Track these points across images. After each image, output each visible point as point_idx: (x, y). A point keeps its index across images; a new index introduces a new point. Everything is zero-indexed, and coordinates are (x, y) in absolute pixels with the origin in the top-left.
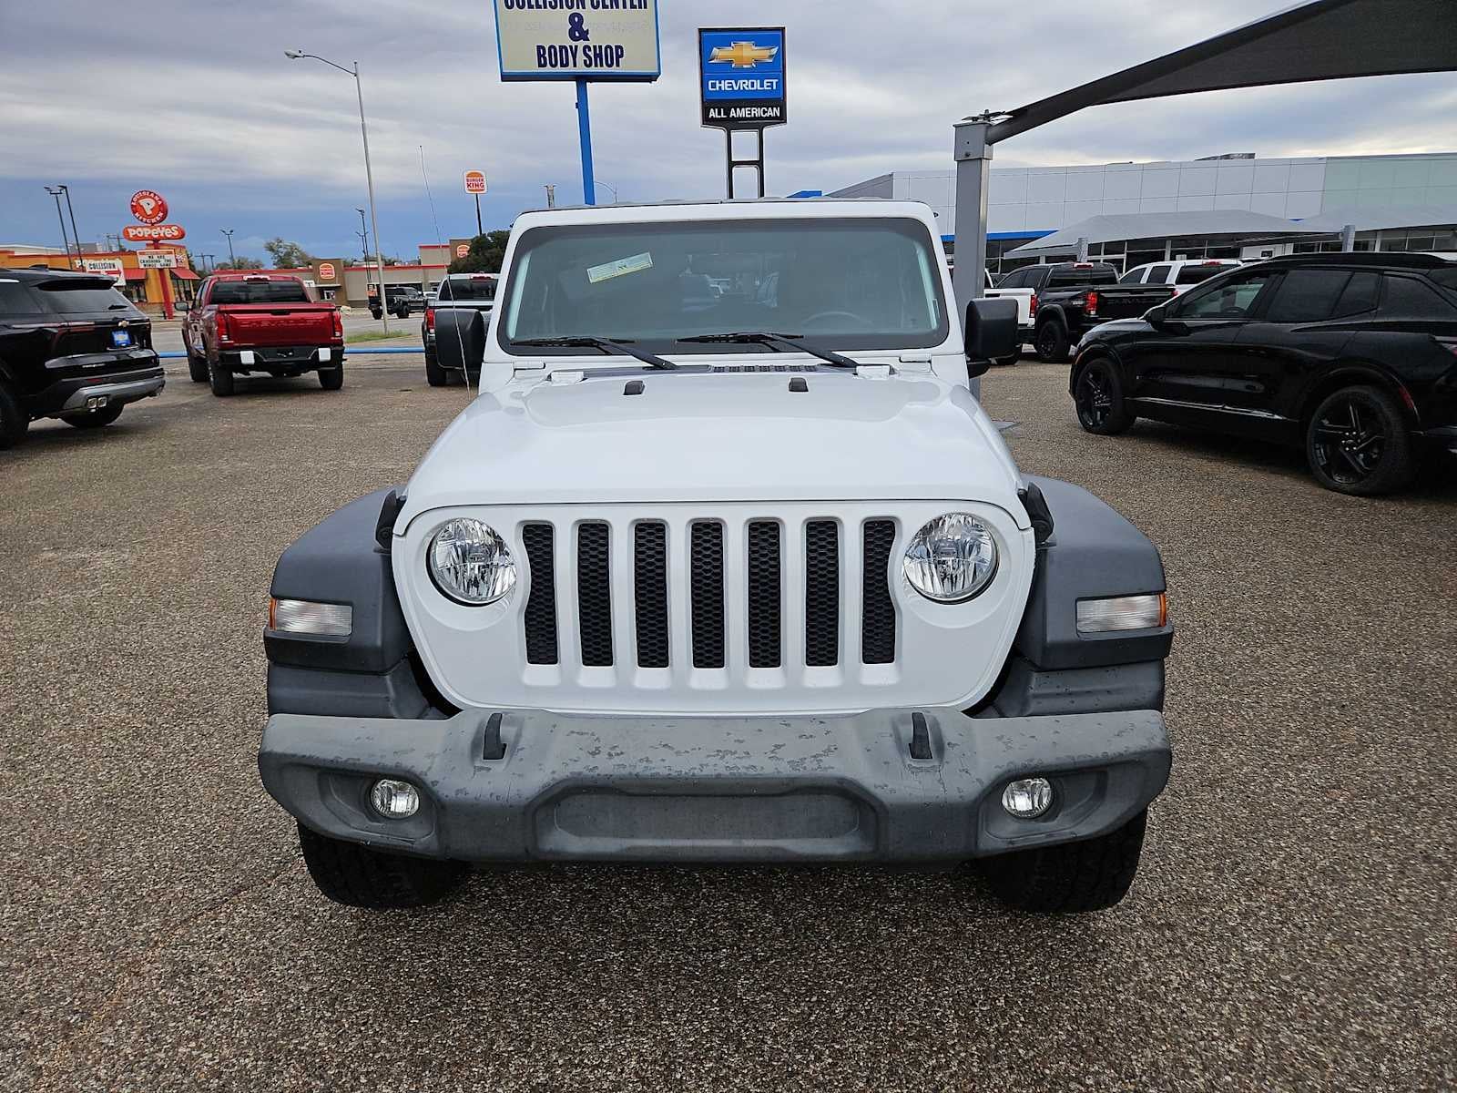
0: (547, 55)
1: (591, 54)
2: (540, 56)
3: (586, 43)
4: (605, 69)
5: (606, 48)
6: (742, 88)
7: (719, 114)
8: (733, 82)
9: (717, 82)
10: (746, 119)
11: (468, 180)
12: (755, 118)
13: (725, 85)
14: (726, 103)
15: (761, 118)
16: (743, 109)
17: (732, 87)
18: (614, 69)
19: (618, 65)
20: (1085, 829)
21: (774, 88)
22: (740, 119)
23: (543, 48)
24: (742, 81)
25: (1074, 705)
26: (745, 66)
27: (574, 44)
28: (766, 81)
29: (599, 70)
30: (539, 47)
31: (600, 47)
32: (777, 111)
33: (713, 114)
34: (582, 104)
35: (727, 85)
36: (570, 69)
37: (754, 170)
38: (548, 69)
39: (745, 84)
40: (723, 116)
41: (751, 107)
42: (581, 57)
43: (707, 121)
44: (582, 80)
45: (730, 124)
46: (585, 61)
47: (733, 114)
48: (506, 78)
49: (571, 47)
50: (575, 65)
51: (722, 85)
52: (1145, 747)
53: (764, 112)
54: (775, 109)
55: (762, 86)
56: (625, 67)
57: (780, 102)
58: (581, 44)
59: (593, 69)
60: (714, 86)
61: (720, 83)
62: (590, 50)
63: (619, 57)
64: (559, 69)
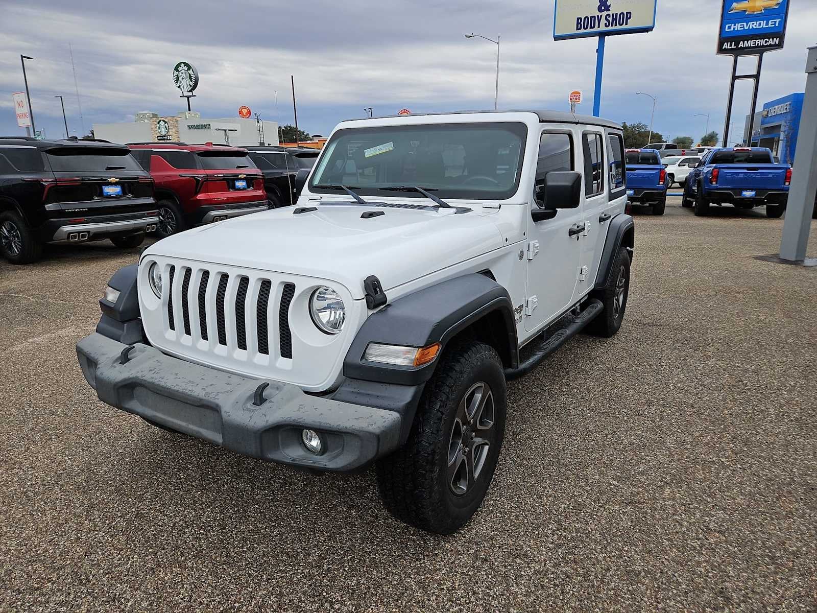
0: (582, 23)
1: (610, 19)
2: (578, 24)
3: (608, 13)
4: (618, 27)
5: (620, 15)
6: (751, 28)
7: (731, 45)
8: (745, 24)
9: (733, 25)
10: (751, 47)
11: (571, 96)
12: (758, 46)
13: (738, 27)
14: (736, 38)
15: (763, 46)
16: (750, 41)
17: (744, 27)
18: (624, 27)
19: (626, 24)
20: (331, 465)
21: (777, 25)
22: (746, 48)
23: (581, 19)
24: (751, 23)
25: (357, 399)
26: (755, 13)
27: (600, 14)
28: (770, 21)
29: (614, 28)
30: (578, 19)
31: (617, 14)
32: (776, 41)
33: (726, 46)
34: (600, 51)
35: (739, 26)
36: (596, 29)
37: (752, 81)
38: (582, 31)
39: (754, 25)
40: (733, 47)
41: (756, 40)
42: (603, 21)
43: (721, 50)
44: (602, 35)
45: (738, 52)
46: (606, 24)
47: (741, 45)
48: (557, 38)
49: (598, 16)
50: (599, 27)
51: (736, 27)
52: (363, 428)
53: (766, 42)
54: (775, 39)
55: (767, 24)
56: (631, 24)
57: (780, 34)
58: (605, 13)
59: (610, 28)
60: (730, 28)
61: (735, 25)
62: (609, 17)
63: (627, 19)
64: (589, 30)
